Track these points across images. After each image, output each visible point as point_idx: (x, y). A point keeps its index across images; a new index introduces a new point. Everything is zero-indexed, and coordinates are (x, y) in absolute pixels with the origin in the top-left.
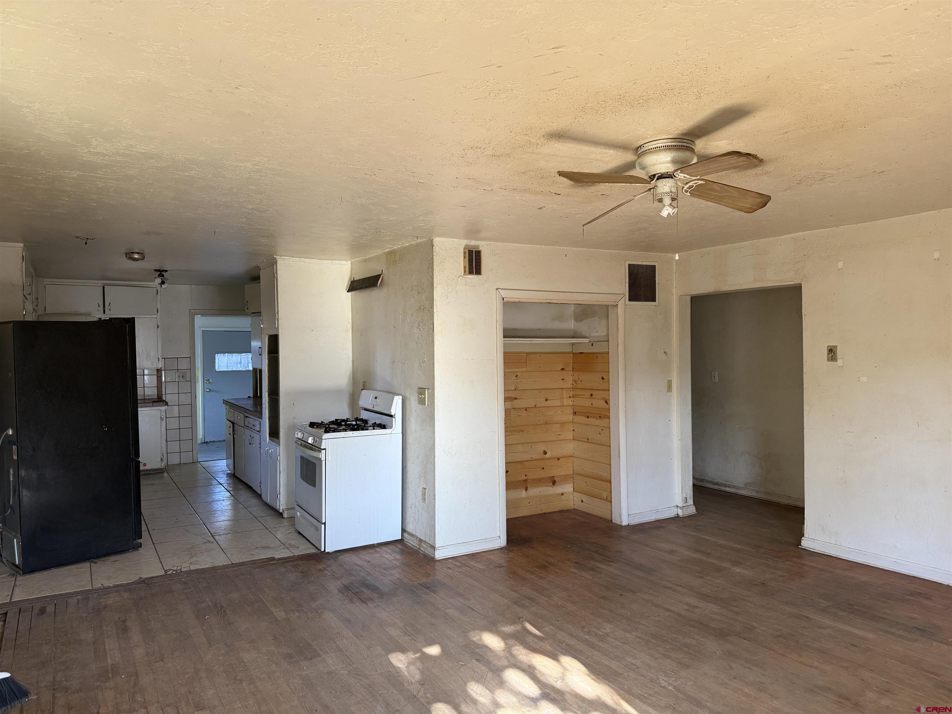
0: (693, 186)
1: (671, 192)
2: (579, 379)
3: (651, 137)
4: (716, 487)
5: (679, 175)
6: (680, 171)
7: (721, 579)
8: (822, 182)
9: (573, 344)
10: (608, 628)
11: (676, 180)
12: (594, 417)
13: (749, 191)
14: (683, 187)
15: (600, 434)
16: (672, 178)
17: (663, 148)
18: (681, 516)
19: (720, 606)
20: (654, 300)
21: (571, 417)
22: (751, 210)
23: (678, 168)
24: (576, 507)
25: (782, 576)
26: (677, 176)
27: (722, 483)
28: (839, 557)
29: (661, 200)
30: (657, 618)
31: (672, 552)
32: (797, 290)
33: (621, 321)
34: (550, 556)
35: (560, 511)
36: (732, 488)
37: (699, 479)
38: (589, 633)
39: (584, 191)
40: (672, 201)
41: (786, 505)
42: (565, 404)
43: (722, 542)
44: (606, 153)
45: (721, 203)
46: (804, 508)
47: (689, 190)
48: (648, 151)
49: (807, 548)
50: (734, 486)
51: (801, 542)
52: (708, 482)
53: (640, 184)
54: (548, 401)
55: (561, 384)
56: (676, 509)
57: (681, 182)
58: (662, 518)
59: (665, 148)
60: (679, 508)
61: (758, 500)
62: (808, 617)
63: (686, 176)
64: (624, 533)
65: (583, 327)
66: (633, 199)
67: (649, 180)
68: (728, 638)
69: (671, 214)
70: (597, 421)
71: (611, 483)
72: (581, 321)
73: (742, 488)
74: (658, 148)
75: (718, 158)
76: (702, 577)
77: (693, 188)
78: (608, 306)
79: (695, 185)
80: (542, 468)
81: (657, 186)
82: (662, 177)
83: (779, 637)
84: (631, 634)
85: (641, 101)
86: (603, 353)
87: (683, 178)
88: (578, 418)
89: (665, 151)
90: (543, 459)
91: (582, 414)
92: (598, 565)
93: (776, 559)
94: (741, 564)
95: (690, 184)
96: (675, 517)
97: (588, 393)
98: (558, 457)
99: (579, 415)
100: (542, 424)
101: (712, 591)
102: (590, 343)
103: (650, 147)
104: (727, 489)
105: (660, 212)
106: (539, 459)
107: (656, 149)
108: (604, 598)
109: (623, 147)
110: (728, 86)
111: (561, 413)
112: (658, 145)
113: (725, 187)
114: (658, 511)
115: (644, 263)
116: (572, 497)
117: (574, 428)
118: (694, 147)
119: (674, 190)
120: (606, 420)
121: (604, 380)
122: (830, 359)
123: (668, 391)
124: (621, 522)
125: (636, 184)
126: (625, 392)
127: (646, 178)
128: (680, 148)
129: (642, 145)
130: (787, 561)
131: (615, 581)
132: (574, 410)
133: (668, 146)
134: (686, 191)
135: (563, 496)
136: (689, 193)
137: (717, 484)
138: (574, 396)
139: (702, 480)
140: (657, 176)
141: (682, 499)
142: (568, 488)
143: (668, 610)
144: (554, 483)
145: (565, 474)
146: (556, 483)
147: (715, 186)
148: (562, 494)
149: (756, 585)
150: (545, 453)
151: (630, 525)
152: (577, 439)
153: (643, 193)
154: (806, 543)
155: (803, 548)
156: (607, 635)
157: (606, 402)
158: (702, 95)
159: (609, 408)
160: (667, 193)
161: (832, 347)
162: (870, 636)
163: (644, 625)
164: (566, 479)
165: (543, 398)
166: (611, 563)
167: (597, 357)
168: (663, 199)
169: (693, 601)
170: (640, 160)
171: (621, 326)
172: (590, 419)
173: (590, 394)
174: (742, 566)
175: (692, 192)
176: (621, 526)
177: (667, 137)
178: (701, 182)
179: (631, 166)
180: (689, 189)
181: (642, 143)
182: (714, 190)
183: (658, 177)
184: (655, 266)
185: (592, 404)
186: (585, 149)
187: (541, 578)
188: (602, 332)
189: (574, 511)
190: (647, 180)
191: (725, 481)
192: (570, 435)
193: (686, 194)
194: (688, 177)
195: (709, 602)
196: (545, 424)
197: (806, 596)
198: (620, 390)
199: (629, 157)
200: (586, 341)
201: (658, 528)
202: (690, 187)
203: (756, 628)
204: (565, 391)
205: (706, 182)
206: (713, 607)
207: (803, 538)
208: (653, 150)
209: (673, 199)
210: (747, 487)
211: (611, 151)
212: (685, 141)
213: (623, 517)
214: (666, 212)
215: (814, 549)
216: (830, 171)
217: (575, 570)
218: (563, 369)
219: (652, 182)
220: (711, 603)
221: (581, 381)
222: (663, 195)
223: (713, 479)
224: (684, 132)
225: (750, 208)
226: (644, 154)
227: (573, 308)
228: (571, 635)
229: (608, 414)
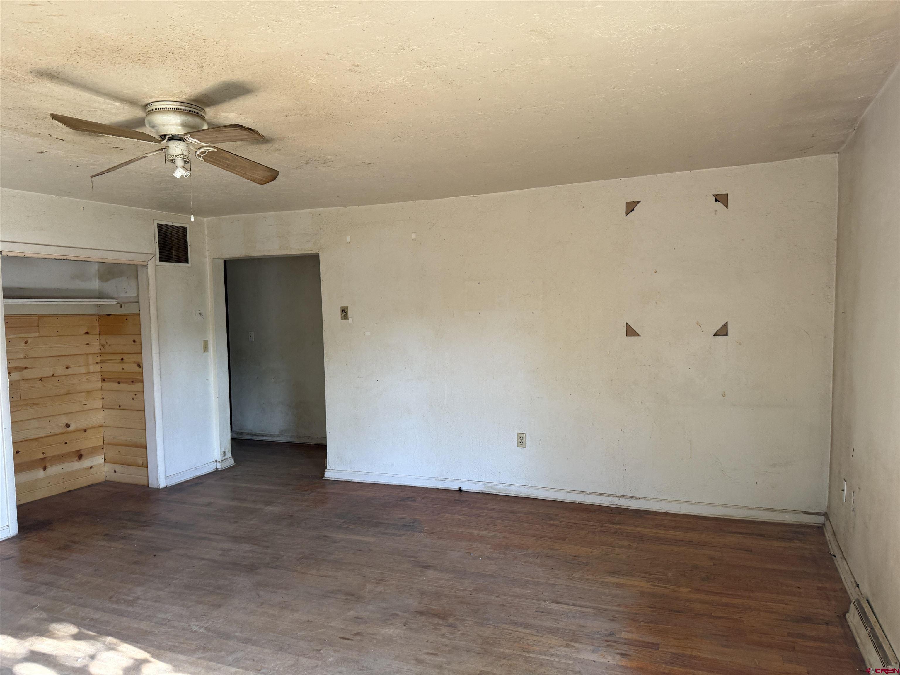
0: (206, 152)
1: (183, 154)
2: (107, 343)
3: (159, 97)
4: (254, 438)
5: (189, 139)
6: (189, 135)
7: (254, 520)
8: (324, 165)
9: (98, 306)
10: (139, 591)
11: (186, 143)
12: (126, 382)
13: (259, 164)
14: (196, 152)
15: (133, 399)
16: (184, 141)
17: (172, 110)
18: (220, 470)
19: (252, 544)
20: (187, 262)
21: (99, 385)
22: (262, 182)
23: (189, 132)
24: (108, 479)
25: (308, 506)
26: (188, 139)
27: (259, 434)
28: (353, 481)
29: (173, 161)
30: (191, 570)
31: (210, 504)
32: (315, 258)
33: (152, 281)
34: (74, 534)
35: (89, 486)
36: (269, 436)
37: (239, 432)
38: (117, 602)
39: (93, 141)
40: (185, 163)
41: (315, 445)
42: (91, 371)
43: (257, 486)
44: (112, 104)
45: (233, 171)
46: (326, 445)
47: (202, 156)
48: (155, 111)
49: (329, 479)
50: (270, 434)
51: (324, 474)
52: (247, 434)
53: (149, 142)
54: (69, 369)
55: (86, 350)
56: (215, 464)
57: (193, 146)
58: (201, 475)
59: (174, 110)
60: (218, 462)
61: (291, 444)
62: (326, 536)
63: (196, 141)
64: (161, 496)
65: (109, 287)
66: (145, 157)
67: (160, 139)
68: (258, 570)
69: (185, 176)
70: (129, 386)
71: (146, 448)
72: (107, 280)
73: (278, 436)
74: (167, 109)
75: (223, 128)
76: (237, 522)
77: (206, 154)
78: (137, 266)
79: (207, 151)
80: (64, 442)
81: (168, 147)
82: (173, 138)
83: (302, 559)
84: (164, 591)
85: (142, 58)
86: (134, 315)
87: (194, 142)
88: (108, 385)
89: (174, 113)
90: (65, 433)
91: (112, 380)
92: (130, 532)
93: (303, 493)
94: (273, 503)
95: (203, 149)
96: (214, 471)
97: (119, 358)
98: (85, 429)
99: (109, 381)
100: (63, 395)
101: (245, 532)
102: (119, 305)
103: (159, 107)
104: (265, 438)
105: (174, 173)
106: (61, 434)
107: (165, 109)
108: (136, 563)
109: (131, 102)
110: (228, 62)
111: (87, 381)
112: (167, 106)
113: (236, 157)
114: (197, 469)
115: (174, 224)
116: (103, 469)
117: (103, 396)
118: (204, 115)
119: (186, 153)
120: (140, 385)
121: (136, 344)
122: (343, 317)
123: (205, 351)
124: (159, 485)
125: (145, 142)
126: (159, 354)
127: (157, 137)
128: (190, 113)
129: (150, 103)
130: (312, 492)
131: (149, 544)
132: (102, 377)
133: (177, 109)
134: (200, 156)
135: (92, 470)
136: (203, 158)
137: (255, 435)
138: (102, 362)
139: (242, 433)
140: (167, 136)
141: (221, 454)
142: (98, 460)
143: (203, 559)
144: (80, 457)
145: (93, 446)
146: (83, 457)
147: (227, 155)
148: (91, 467)
149: (285, 518)
150: (68, 426)
151: (167, 486)
152: (106, 407)
153: (155, 151)
154: (328, 474)
155: (326, 478)
156: (138, 598)
157: (139, 366)
158: (204, 65)
159: (141, 372)
160: (179, 155)
161: (345, 308)
162: (372, 540)
163: (177, 579)
164: (94, 451)
165: (63, 366)
166: (145, 528)
167: (127, 319)
168: (175, 160)
169: (228, 545)
170: (149, 118)
171: (152, 287)
172: (121, 385)
173: (121, 358)
174: (275, 504)
175: (203, 157)
176: (158, 490)
177: (175, 100)
178: (212, 149)
179: (141, 122)
180: (202, 154)
181: (150, 100)
182: (227, 159)
183: (169, 137)
184: (186, 228)
185: (123, 369)
186: (85, 95)
187: (63, 559)
188: (132, 294)
189: (107, 483)
190: (157, 139)
191: (262, 431)
192: (98, 404)
193: (200, 158)
194: (199, 142)
195: (242, 543)
196: (67, 394)
197: (326, 519)
198: (154, 352)
199: (138, 113)
200: (114, 302)
201: (197, 484)
202: (203, 153)
203: (283, 556)
204: (90, 357)
205: (218, 150)
206: (247, 547)
207: (326, 470)
208: (161, 110)
209: (186, 162)
210: (282, 434)
211: (117, 104)
212: (195, 107)
213: (160, 480)
214: (179, 173)
215: (334, 478)
216: (329, 157)
217: (104, 543)
218: (87, 333)
219: (162, 142)
220: (244, 543)
221: (110, 345)
222: (175, 156)
223: (251, 431)
224: (193, 98)
225: (261, 180)
226: (153, 112)
227: (96, 266)
228: (97, 609)
229: (141, 378)
